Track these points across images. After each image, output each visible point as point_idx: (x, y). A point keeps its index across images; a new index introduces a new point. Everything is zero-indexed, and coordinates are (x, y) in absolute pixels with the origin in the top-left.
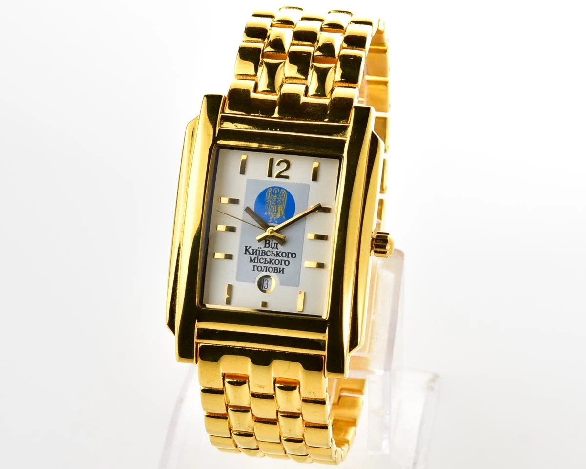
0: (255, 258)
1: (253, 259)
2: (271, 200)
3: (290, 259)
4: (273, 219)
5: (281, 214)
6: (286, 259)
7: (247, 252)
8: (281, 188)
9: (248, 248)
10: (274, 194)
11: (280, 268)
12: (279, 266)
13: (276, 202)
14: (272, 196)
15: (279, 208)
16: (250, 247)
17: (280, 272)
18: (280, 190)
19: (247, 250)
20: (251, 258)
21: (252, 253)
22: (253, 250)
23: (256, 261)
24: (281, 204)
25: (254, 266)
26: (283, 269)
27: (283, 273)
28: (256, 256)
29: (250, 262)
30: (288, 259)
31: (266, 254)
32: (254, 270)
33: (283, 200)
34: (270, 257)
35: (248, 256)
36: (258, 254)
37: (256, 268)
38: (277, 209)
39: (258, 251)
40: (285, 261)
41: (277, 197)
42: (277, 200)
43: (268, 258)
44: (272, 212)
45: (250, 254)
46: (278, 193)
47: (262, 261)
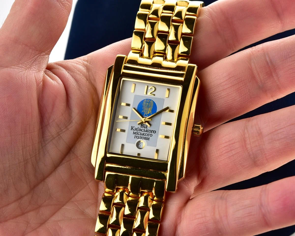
0: (136, 132)
1: (135, 132)
2: (146, 105)
3: (153, 134)
4: (146, 115)
5: (150, 112)
6: (151, 133)
7: (132, 129)
8: (150, 100)
9: (133, 127)
10: (147, 102)
11: (148, 138)
12: (147, 137)
13: (148, 107)
14: (146, 103)
15: (149, 109)
16: (134, 127)
17: (147, 140)
18: (150, 101)
19: (132, 128)
20: (134, 132)
21: (134, 129)
22: (135, 128)
23: (136, 134)
24: (150, 107)
25: (135, 136)
26: (149, 138)
27: (149, 140)
28: (137, 131)
29: (133, 134)
30: (152, 133)
31: (141, 130)
32: (135, 138)
33: (151, 105)
34: (143, 132)
35: (133, 131)
36: (137, 130)
37: (136, 137)
38: (148, 110)
39: (137, 129)
40: (150, 135)
41: (149, 104)
42: (148, 105)
43: (142, 133)
44: (146, 111)
45: (133, 130)
46: (149, 102)
47: (139, 134)
